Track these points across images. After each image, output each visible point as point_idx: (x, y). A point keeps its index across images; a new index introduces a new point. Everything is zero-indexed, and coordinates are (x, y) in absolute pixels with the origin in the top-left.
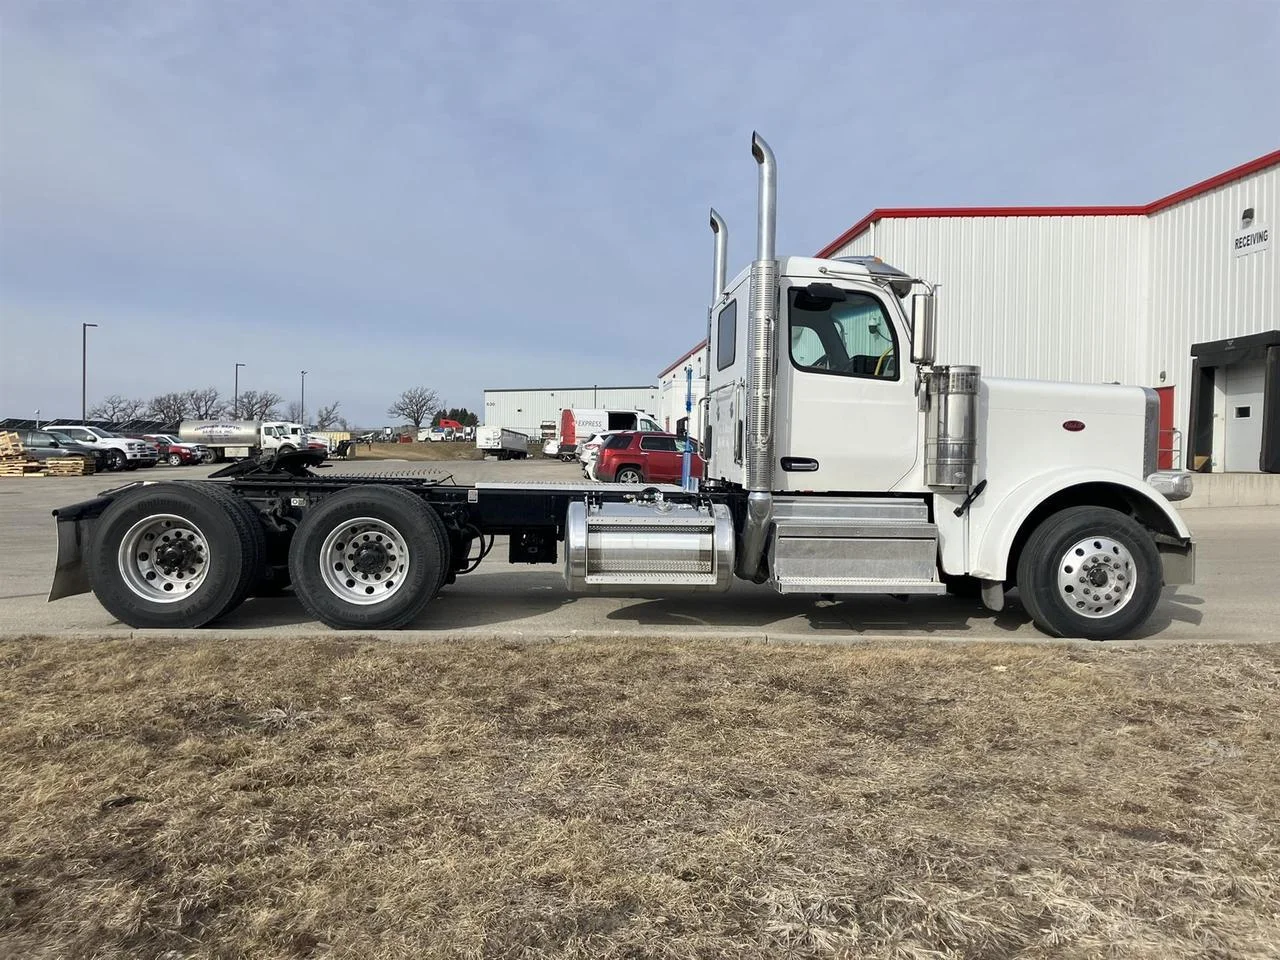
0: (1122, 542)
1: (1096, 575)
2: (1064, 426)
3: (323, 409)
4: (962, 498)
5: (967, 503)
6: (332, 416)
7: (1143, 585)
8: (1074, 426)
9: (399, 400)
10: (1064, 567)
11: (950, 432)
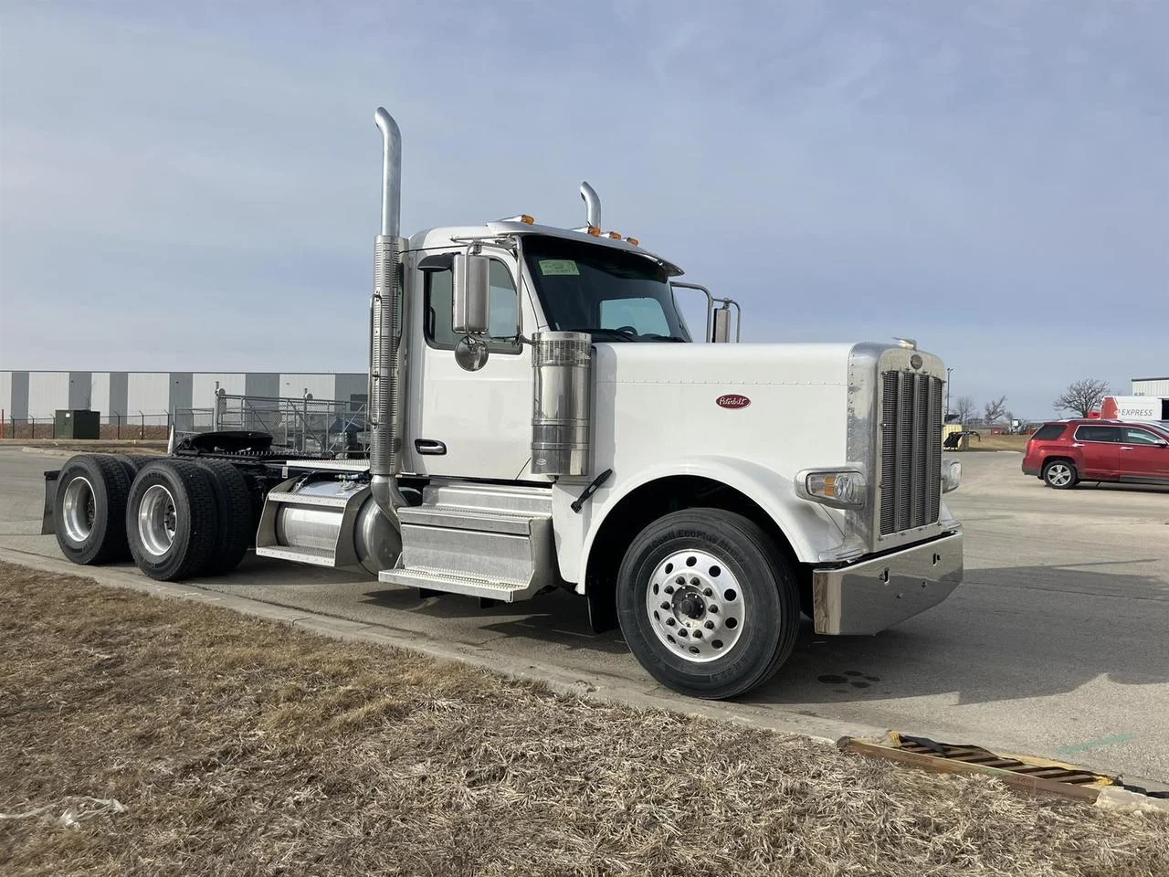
0: (725, 560)
1: (690, 601)
2: (718, 401)
3: (990, 402)
4: (581, 490)
5: (586, 496)
6: (998, 410)
7: (751, 625)
8: (734, 402)
9: (1066, 393)
10: (653, 584)
11: (544, 410)
